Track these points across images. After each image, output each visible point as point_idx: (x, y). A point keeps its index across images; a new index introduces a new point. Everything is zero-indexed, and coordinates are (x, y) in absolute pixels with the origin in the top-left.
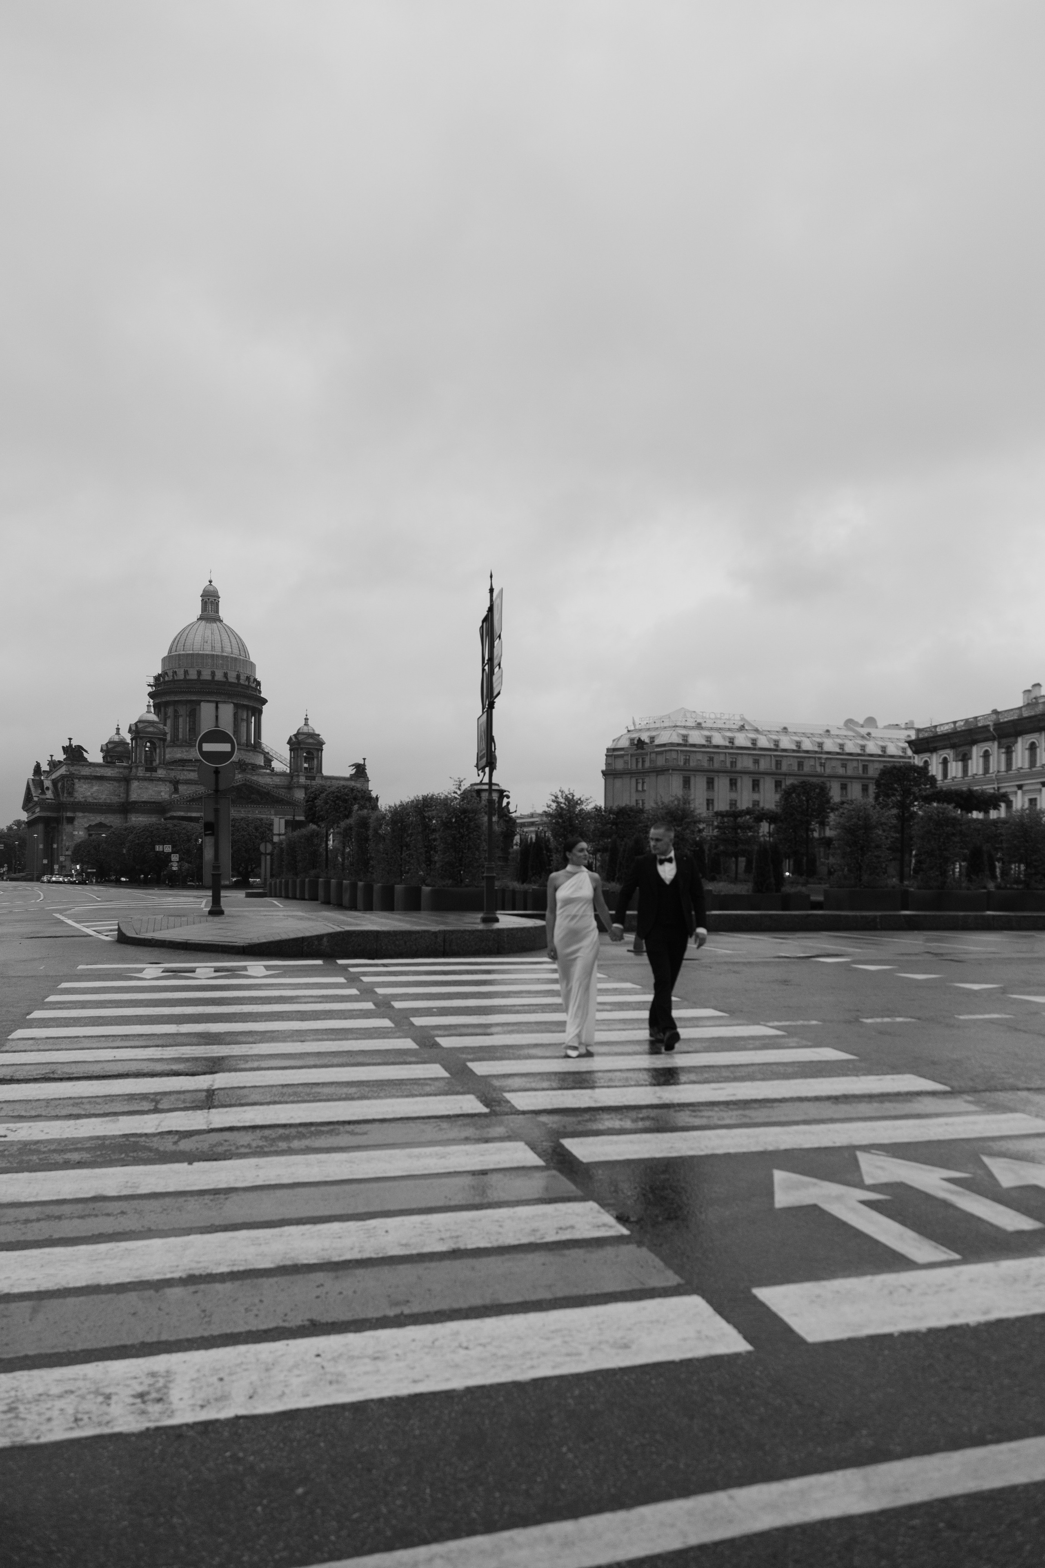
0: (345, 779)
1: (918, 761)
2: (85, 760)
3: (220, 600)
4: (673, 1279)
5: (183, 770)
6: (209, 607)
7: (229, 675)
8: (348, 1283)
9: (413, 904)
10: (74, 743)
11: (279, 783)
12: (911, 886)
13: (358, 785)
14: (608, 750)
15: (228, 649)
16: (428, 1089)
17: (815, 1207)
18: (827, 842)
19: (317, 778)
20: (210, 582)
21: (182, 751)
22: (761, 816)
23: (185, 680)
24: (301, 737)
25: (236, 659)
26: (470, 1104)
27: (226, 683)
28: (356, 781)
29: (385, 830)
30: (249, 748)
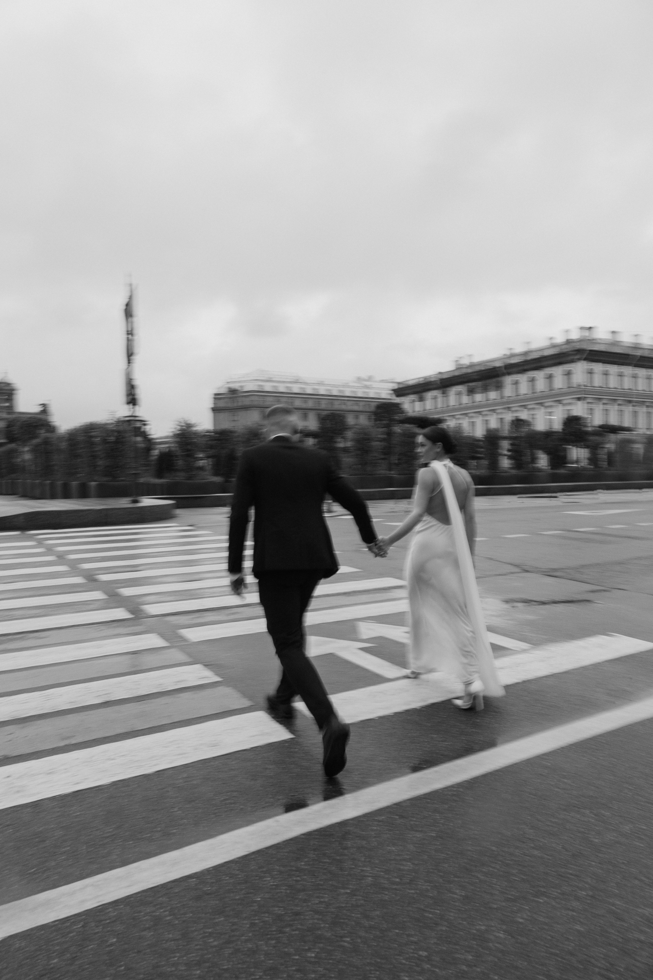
0: (33, 414)
1: (397, 400)
4: (246, 703)
8: (31, 730)
9: (84, 494)
12: (394, 474)
13: (42, 416)
14: (216, 394)
16: (91, 607)
17: (331, 654)
18: (345, 450)
19: (11, 413)
22: (308, 434)
26: (121, 613)
29: (64, 445)
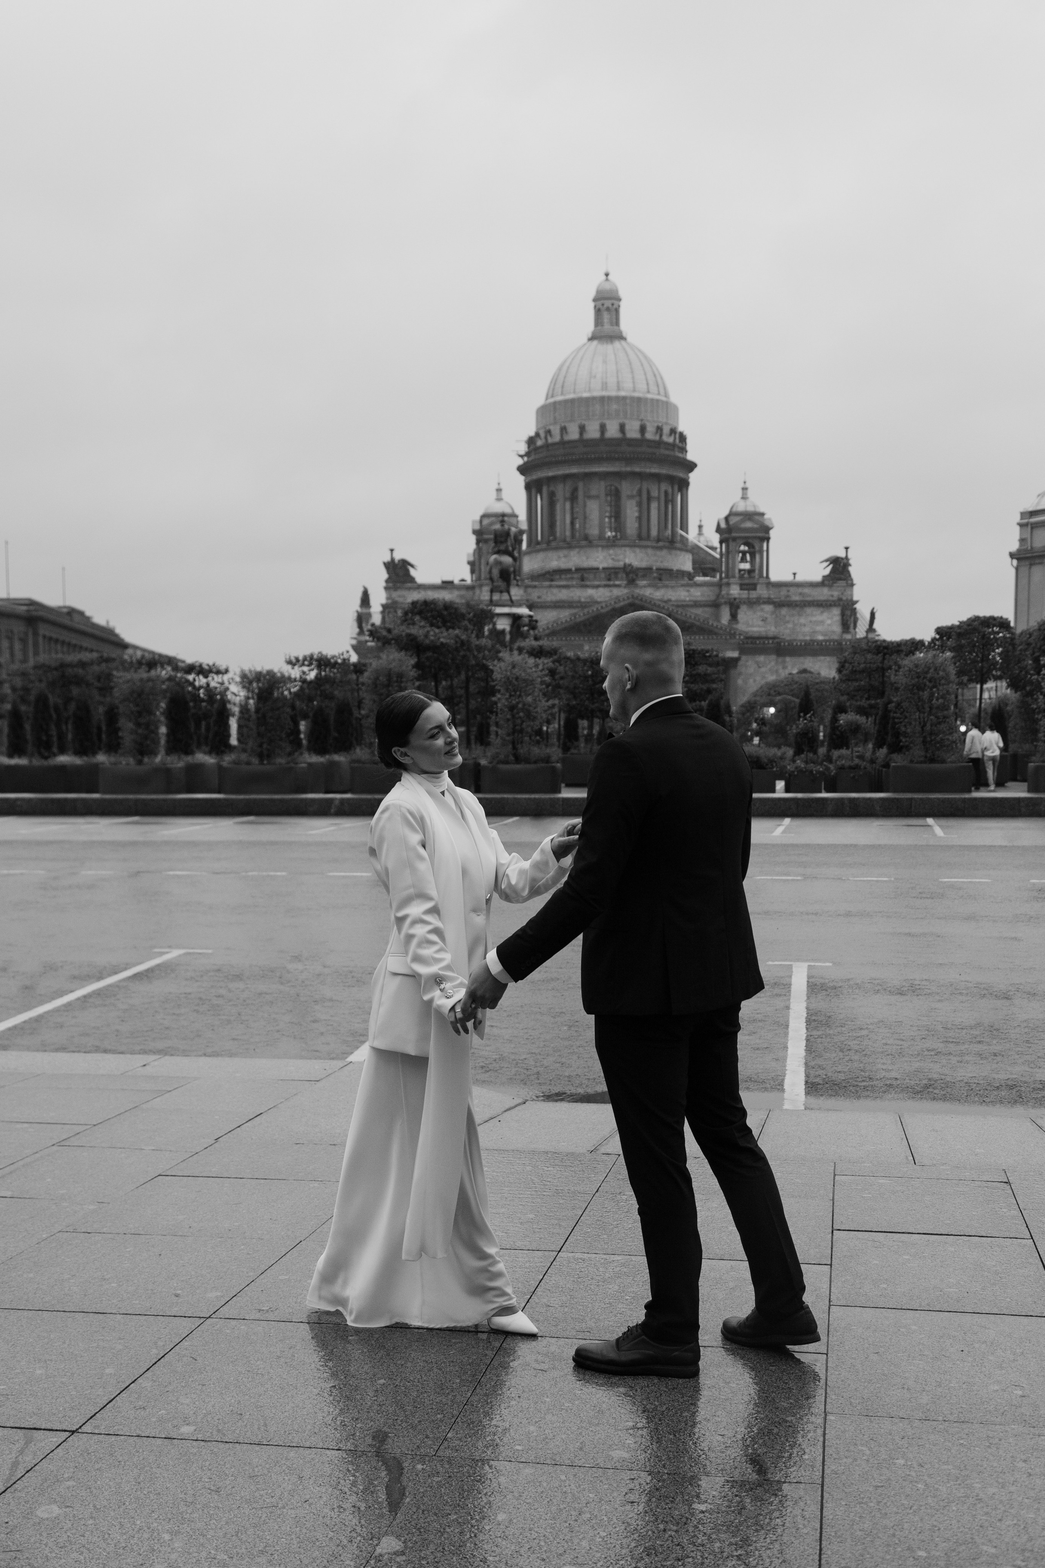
0: (813, 585)
2: (412, 580)
3: (622, 304)
5: (550, 586)
6: (606, 316)
7: (627, 427)
10: (398, 557)
11: (699, 599)
13: (836, 593)
15: (628, 385)
19: (759, 587)
20: (607, 275)
21: (559, 557)
23: (563, 443)
24: (733, 520)
25: (639, 399)
27: (623, 440)
28: (830, 586)
30: (661, 544)
